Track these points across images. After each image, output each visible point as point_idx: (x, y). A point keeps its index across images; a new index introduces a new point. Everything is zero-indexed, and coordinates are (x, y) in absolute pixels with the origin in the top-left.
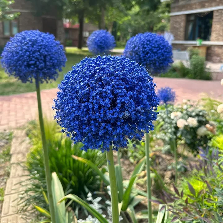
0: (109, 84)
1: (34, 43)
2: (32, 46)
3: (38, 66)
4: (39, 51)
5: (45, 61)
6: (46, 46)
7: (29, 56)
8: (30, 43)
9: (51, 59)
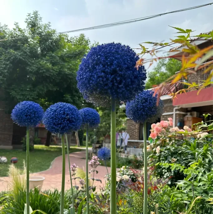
0: (63, 108)
1: (30, 105)
2: (30, 106)
3: (31, 116)
4: (33, 109)
5: (35, 114)
6: (36, 108)
7: (27, 111)
8: (28, 105)
9: (38, 114)
